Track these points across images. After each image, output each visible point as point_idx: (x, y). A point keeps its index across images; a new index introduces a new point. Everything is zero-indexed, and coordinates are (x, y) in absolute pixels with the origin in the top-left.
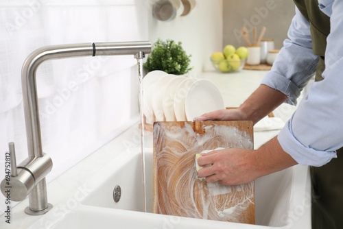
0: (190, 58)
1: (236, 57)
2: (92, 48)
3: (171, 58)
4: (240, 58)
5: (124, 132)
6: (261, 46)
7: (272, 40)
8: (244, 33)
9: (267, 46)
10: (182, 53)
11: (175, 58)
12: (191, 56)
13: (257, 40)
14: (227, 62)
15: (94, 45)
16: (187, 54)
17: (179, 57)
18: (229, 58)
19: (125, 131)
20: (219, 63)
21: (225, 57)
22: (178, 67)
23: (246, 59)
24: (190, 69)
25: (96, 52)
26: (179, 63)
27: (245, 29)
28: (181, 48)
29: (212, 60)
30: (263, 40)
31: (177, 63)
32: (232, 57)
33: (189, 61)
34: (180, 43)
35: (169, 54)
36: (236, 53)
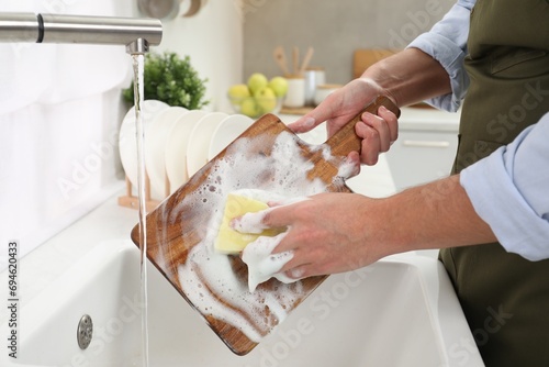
0: (205, 84)
1: (269, 94)
2: (36, 24)
3: (173, 83)
4: (276, 94)
5: (90, 212)
6: (306, 78)
7: (322, 69)
8: (279, 57)
9: (315, 78)
10: (191, 75)
11: (180, 83)
12: (206, 80)
13: (299, 68)
14: (255, 101)
15: (40, 19)
16: (201, 76)
17: (187, 81)
18: (258, 95)
19: (93, 210)
20: (241, 103)
21: (251, 93)
22: (187, 98)
23: (285, 97)
24: (205, 103)
25: (46, 35)
26: (187, 92)
27: (279, 50)
28: (188, 66)
29: (230, 97)
30: (309, 69)
31: (183, 92)
32: (263, 93)
33: (204, 88)
34: (187, 58)
35: (169, 76)
36: (269, 86)
